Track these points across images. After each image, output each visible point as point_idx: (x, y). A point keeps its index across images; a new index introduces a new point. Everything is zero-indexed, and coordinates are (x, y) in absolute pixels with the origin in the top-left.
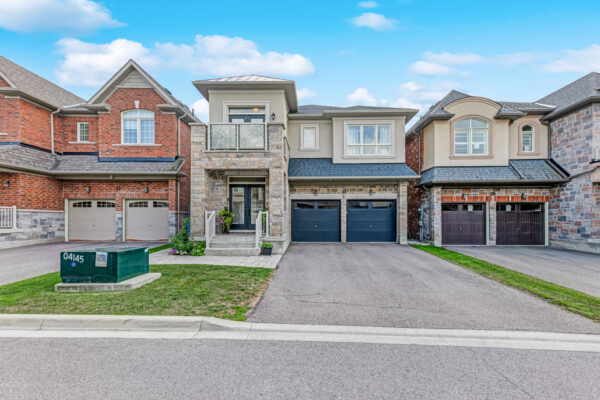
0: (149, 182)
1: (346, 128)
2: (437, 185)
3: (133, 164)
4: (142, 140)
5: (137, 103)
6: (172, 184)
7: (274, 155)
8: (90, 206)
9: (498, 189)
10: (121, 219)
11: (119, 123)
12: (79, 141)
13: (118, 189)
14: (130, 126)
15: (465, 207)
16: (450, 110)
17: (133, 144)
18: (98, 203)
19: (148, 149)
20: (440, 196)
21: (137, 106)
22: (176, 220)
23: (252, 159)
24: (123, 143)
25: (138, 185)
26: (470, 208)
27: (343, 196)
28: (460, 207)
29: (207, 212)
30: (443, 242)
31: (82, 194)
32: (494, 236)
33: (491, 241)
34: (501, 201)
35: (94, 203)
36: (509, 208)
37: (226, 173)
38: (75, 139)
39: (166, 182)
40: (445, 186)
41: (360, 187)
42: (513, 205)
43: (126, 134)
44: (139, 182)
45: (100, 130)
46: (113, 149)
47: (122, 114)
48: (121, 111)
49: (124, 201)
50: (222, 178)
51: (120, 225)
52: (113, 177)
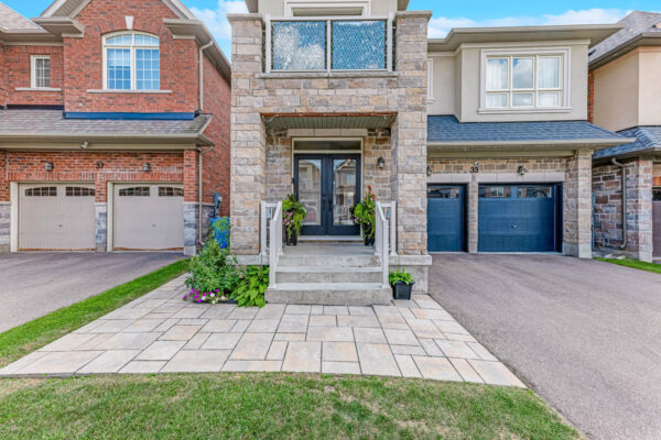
0: (152, 154)
3: (122, 122)
4: (139, 84)
5: (129, 21)
6: (190, 157)
7: (410, 82)
8: (55, 194)
10: (106, 214)
11: (100, 54)
12: (34, 86)
13: (100, 166)
14: (118, 60)
17: (123, 90)
18: (68, 189)
19: (149, 97)
20: (650, 176)
21: (130, 26)
22: (197, 217)
23: (361, 91)
24: (105, 88)
25: (133, 160)
27: (473, 178)
30: (654, 254)
31: (38, 174)
35: (61, 190)
37: (291, 132)
38: (28, 84)
39: (180, 154)
40: (656, 158)
41: (501, 163)
43: (111, 74)
44: (134, 154)
45: (66, 66)
46: (89, 97)
47: (104, 39)
48: (102, 34)
49: (110, 185)
50: (283, 143)
51: (103, 226)
52: (89, 144)
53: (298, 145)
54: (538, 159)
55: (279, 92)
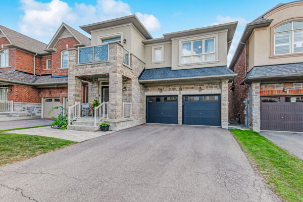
1: (181, 44)
2: (256, 81)
3: (64, 78)
5: (67, 46)
7: (112, 64)
10: (62, 107)
11: (60, 57)
12: (47, 69)
13: (61, 92)
14: (65, 58)
15: (288, 99)
16: (269, 18)
17: (65, 68)
18: (55, 99)
20: (259, 90)
21: (67, 48)
23: (100, 68)
26: (293, 100)
27: (180, 93)
28: (283, 99)
30: (261, 128)
31: (47, 94)
35: (53, 100)
37: (99, 79)
38: (45, 68)
40: (263, 81)
41: (192, 86)
43: (63, 63)
45: (52, 62)
46: (57, 71)
47: (61, 53)
48: (61, 51)
49: (64, 98)
50: (97, 83)
51: (62, 111)
52: (57, 85)
54: (209, 84)
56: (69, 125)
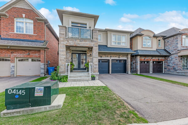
0: (30, 50)
1: (112, 35)
2: (139, 55)
3: (21, 42)
4: (26, 32)
5: (24, 15)
6: (42, 52)
7: (95, 42)
9: (153, 57)
10: (14, 66)
11: (14, 23)
13: (12, 53)
16: (142, 33)
17: (21, 33)
19: (30, 36)
20: (139, 59)
21: (24, 17)
22: (44, 67)
23: (86, 42)
24: (15, 32)
25: (24, 52)
26: (146, 63)
27: (110, 58)
28: (143, 62)
29: (66, 64)
30: (140, 73)
32: (152, 71)
33: (151, 72)
34: (154, 61)
36: (155, 63)
37: (71, 48)
39: (39, 51)
41: (116, 56)
42: (156, 62)
43: (17, 28)
44: (24, 50)
45: (2, 25)
46: (10, 34)
48: (14, 18)
49: (15, 58)
50: (69, 50)
51: (13, 70)
52: (10, 47)
53: (72, 51)
54: (122, 55)
55: (70, 41)
56: (69, 78)
